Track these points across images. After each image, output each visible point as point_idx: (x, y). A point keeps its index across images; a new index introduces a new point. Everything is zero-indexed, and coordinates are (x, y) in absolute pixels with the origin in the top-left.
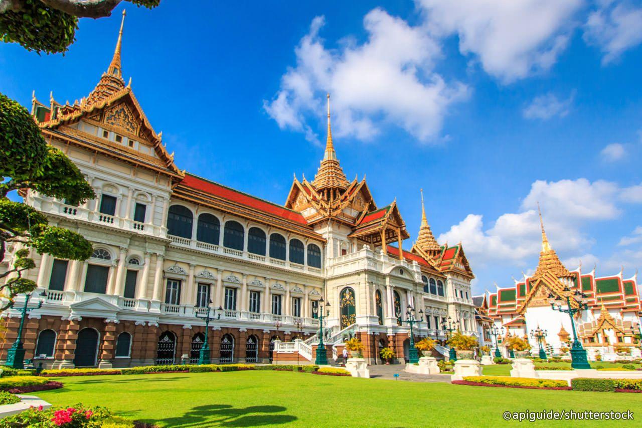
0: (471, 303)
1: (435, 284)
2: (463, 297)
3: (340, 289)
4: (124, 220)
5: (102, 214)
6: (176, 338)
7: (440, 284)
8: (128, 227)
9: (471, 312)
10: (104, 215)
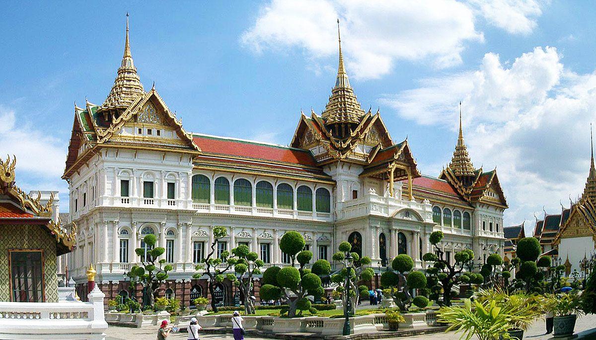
0: (502, 236)
1: (460, 216)
2: (493, 229)
3: (349, 234)
4: (161, 201)
5: (145, 198)
6: (202, 289)
7: (467, 216)
8: (165, 206)
9: (500, 246)
10: (147, 199)
